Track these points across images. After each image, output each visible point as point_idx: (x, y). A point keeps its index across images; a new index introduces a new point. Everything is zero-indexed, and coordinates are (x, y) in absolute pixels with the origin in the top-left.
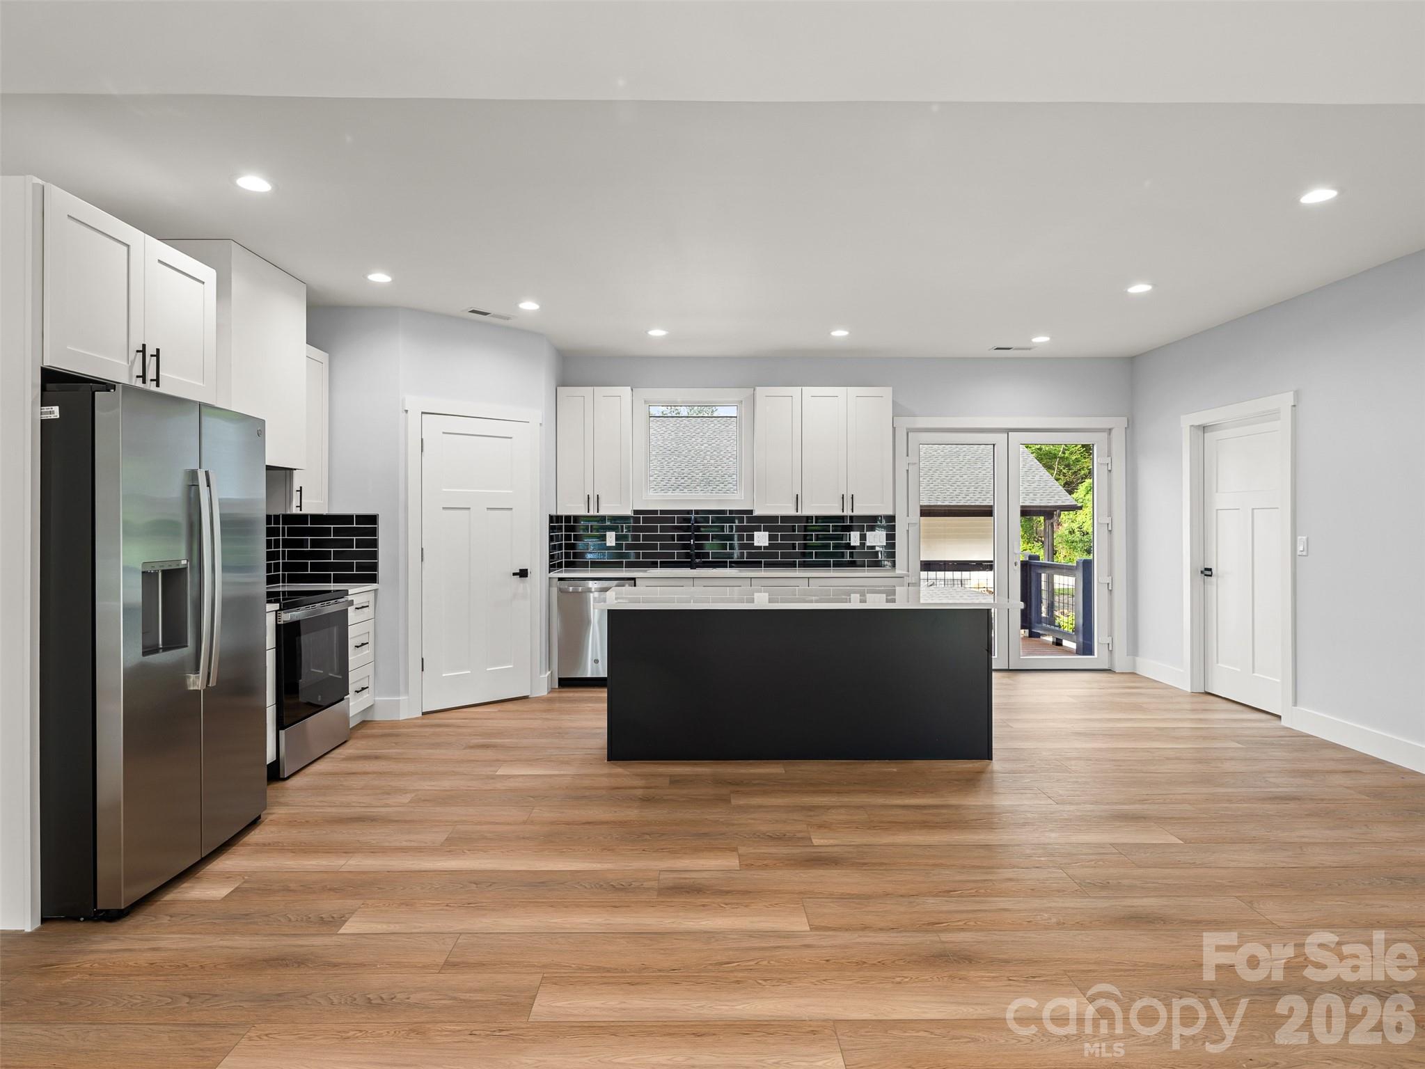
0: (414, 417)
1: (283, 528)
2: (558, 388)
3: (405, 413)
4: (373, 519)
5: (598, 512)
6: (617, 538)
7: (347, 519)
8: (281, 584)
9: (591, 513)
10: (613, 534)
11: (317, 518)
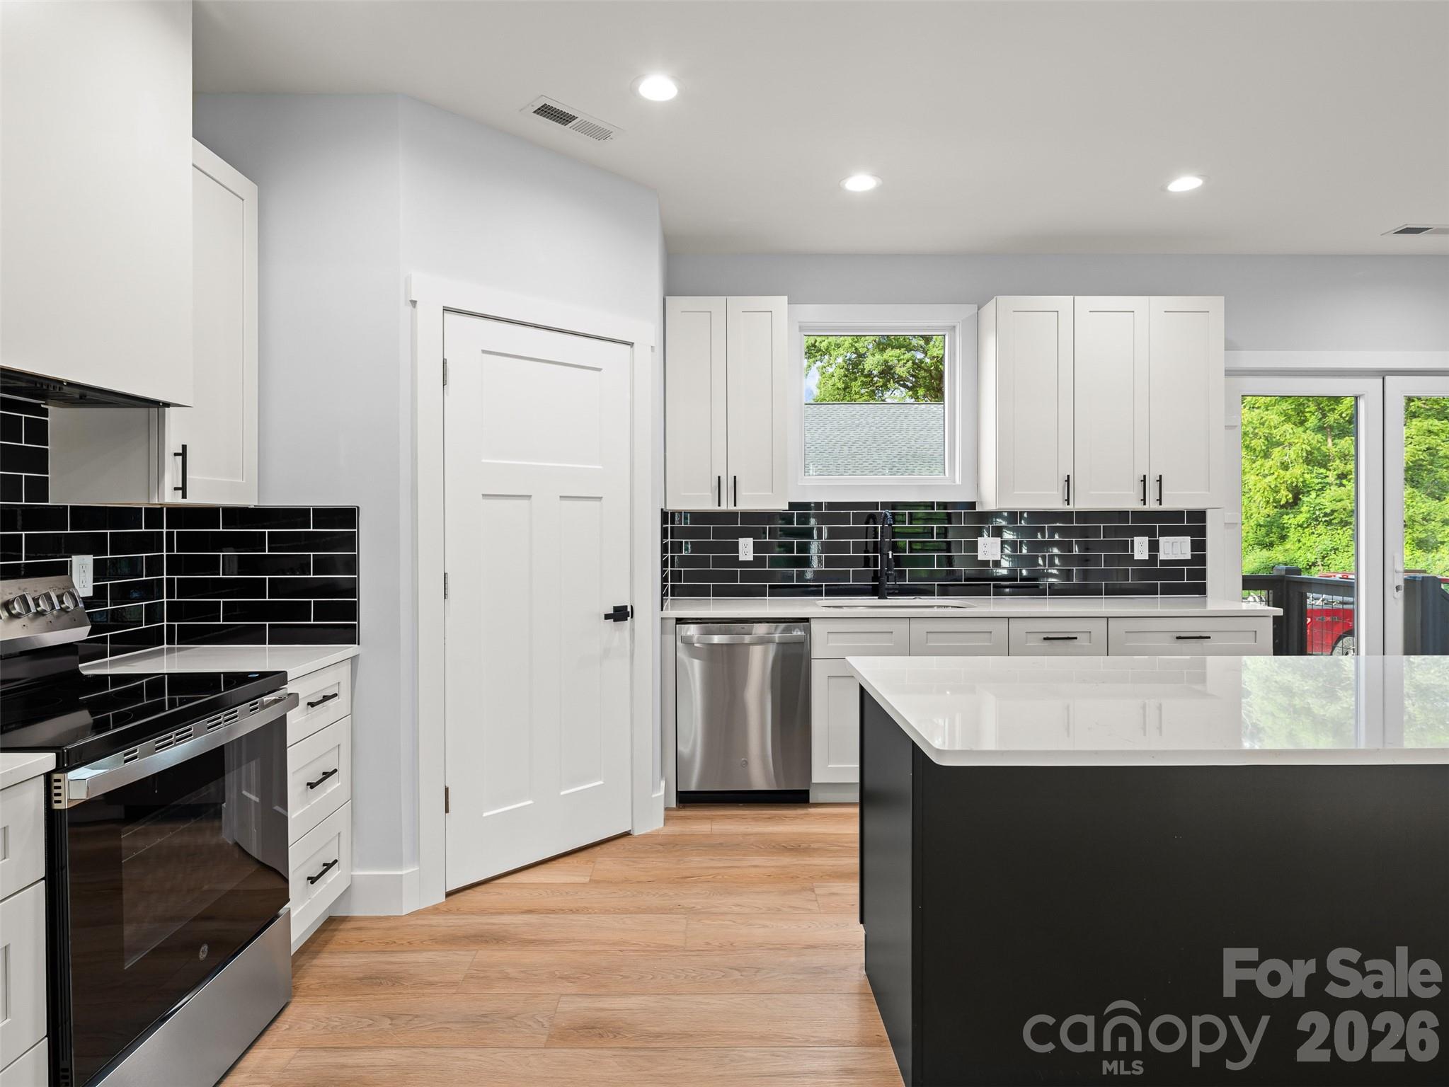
0: (429, 315)
1: (170, 535)
2: (667, 298)
3: (410, 307)
4: (348, 516)
5: (735, 505)
6: (757, 547)
7: (297, 516)
8: (165, 646)
9: (723, 507)
10: (750, 541)
11: (237, 515)
